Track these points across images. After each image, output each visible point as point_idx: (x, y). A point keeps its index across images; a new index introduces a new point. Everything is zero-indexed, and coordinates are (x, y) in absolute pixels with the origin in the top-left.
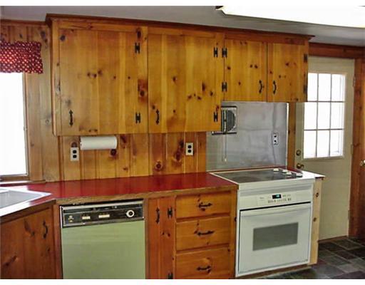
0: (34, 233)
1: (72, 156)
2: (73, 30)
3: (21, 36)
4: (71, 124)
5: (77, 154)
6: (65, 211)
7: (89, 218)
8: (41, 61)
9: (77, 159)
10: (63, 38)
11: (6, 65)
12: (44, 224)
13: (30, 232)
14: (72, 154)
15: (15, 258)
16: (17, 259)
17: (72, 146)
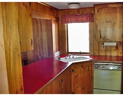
0: (85, 69)
1: (102, 48)
2: (101, 8)
3: (88, 12)
4: (101, 38)
5: (104, 47)
6: (95, 64)
7: (102, 67)
8: (93, 19)
9: (104, 49)
10: (98, 11)
11: (83, 20)
12: (88, 67)
13: (83, 68)
14: (103, 47)
15: (78, 75)
16: (79, 75)
17: (103, 45)
